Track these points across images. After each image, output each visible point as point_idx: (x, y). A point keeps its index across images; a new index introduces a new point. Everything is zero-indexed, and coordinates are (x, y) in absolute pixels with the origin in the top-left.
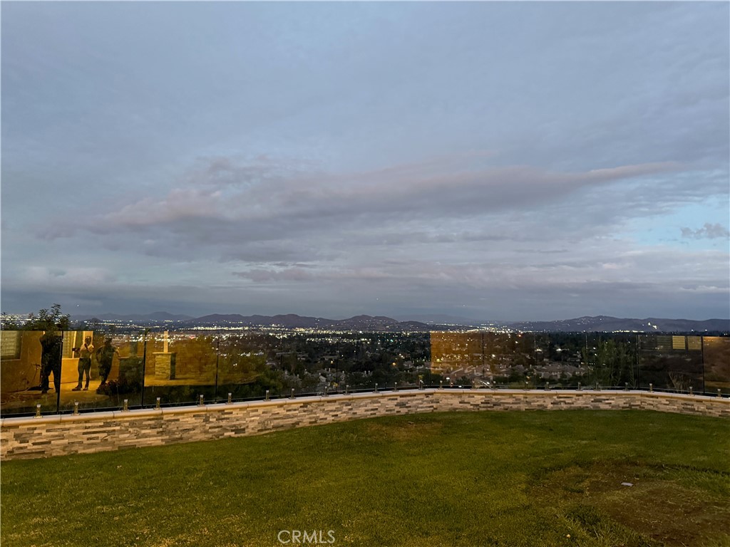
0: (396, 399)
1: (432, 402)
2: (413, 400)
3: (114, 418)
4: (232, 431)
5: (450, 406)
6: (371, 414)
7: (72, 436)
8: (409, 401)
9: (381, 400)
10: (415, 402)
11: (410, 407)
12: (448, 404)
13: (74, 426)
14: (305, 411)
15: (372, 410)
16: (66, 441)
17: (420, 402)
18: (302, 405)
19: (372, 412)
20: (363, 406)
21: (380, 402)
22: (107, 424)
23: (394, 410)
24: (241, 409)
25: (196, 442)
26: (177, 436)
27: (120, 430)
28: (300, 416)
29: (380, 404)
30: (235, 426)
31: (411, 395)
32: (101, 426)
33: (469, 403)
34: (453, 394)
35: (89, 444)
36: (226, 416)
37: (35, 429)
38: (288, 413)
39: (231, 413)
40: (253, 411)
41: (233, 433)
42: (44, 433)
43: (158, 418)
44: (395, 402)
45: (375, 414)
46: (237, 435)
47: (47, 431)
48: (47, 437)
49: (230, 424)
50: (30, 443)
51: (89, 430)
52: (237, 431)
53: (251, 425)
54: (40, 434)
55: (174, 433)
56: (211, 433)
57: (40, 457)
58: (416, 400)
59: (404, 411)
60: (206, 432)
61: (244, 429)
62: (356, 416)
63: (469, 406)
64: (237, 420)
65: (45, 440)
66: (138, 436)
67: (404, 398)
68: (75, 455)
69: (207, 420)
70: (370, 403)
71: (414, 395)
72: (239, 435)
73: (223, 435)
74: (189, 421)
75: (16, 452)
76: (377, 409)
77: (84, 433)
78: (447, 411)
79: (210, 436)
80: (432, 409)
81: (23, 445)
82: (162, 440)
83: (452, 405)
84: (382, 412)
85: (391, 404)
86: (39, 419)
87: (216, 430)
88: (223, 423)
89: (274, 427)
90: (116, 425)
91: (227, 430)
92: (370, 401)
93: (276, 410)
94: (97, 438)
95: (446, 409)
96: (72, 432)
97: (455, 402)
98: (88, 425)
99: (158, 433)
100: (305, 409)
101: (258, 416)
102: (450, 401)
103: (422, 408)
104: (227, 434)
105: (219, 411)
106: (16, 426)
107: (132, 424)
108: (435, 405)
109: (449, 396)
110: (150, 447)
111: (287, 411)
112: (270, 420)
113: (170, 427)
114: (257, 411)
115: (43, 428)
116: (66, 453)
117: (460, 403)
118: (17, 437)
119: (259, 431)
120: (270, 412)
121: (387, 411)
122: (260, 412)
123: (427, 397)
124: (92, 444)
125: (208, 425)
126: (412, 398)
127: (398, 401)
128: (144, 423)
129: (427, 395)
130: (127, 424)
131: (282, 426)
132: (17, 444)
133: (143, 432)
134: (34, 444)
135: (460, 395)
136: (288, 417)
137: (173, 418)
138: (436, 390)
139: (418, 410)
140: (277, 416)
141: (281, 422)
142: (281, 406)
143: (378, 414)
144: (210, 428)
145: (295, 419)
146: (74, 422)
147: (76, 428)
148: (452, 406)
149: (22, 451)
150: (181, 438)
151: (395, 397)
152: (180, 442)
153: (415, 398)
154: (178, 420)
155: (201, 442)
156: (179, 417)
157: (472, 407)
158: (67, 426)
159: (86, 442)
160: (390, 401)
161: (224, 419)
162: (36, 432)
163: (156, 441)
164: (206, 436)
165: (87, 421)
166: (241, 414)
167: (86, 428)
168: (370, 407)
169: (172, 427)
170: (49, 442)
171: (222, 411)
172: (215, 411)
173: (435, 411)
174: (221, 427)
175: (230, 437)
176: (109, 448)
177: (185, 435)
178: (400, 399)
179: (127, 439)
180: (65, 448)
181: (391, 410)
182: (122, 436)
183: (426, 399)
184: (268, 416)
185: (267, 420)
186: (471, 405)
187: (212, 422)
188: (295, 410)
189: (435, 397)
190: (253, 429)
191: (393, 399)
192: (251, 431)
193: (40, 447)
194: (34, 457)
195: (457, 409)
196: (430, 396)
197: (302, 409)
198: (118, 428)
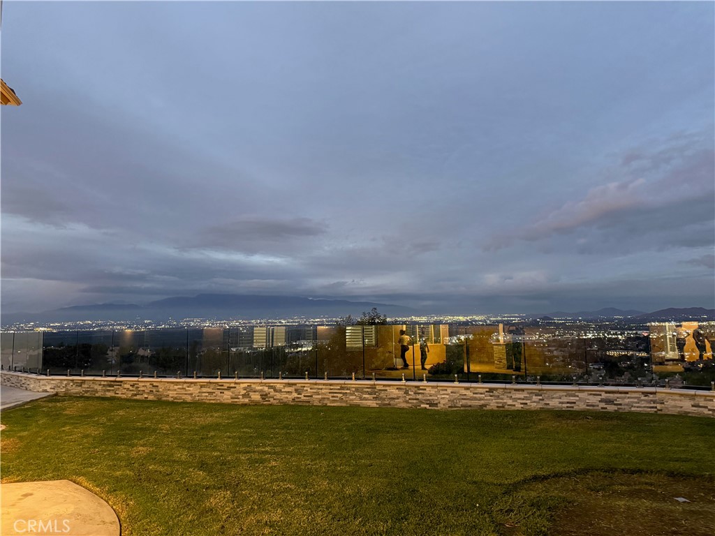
0: (601, 395)
1: (654, 402)
2: (625, 398)
3: (345, 384)
4: (427, 404)
5: (679, 409)
6: (567, 407)
7: (323, 394)
8: (618, 398)
9: (580, 395)
10: (627, 401)
11: (621, 404)
12: (676, 407)
13: (324, 387)
14: (491, 396)
15: (568, 403)
16: (320, 396)
17: (636, 400)
18: (488, 390)
19: (568, 405)
20: (556, 398)
21: (578, 396)
22: (342, 388)
23: (598, 406)
24: (433, 387)
25: (400, 409)
26: (386, 402)
27: (350, 393)
28: (486, 400)
29: (577, 398)
30: (428, 400)
31: (621, 393)
32: (338, 389)
33: (706, 407)
34: (681, 395)
35: (333, 400)
36: (421, 391)
37: (304, 387)
38: (475, 395)
39: (425, 389)
40: (443, 390)
41: (428, 406)
42: (309, 390)
43: (373, 387)
44: (599, 398)
45: (573, 407)
46: (430, 408)
47: (311, 389)
48: (310, 392)
49: (425, 398)
50: (303, 394)
52: (431, 405)
53: (442, 402)
54: (307, 390)
55: (384, 399)
56: (411, 403)
57: (307, 404)
58: (629, 398)
59: (611, 408)
60: (407, 402)
61: (437, 404)
62: (548, 407)
63: (706, 411)
64: (430, 396)
66: (361, 399)
67: (611, 395)
68: (326, 405)
69: (406, 393)
70: (566, 396)
71: (627, 393)
72: (433, 408)
73: (420, 406)
74: (393, 392)
75: (296, 400)
76: (575, 403)
77: (330, 393)
78: (675, 414)
79: (410, 405)
80: (655, 410)
81: (299, 396)
82: (377, 404)
83: (681, 407)
84: (581, 406)
85: (594, 400)
86: (307, 381)
87: (415, 401)
88: (420, 397)
89: (462, 406)
90: (347, 390)
91: (423, 403)
92: (565, 394)
93: (464, 392)
94: (337, 397)
95: (675, 411)
96: (323, 391)
97: (687, 405)
98: (332, 387)
99: (374, 398)
100: (491, 394)
101: (447, 395)
102: (679, 403)
103: (638, 407)
104: (422, 406)
105: (416, 387)
106: (295, 384)
107: (357, 389)
108: (659, 406)
109: (677, 397)
110: (369, 407)
111: (474, 394)
112: (459, 399)
113: (381, 395)
114: (446, 390)
115: (308, 387)
116: (320, 404)
117: (693, 406)
118: (296, 391)
119: (449, 407)
120: (458, 392)
121: (587, 406)
122: (449, 391)
123: (646, 396)
124: (335, 400)
125: (408, 397)
126: (623, 395)
127: (603, 397)
128: (365, 390)
129: (646, 394)
130: (354, 389)
131: (470, 406)
132: (296, 395)
133: (364, 396)
134: (304, 396)
135: (693, 397)
136: (475, 399)
137: (383, 388)
138: (659, 389)
139: (633, 409)
140: (465, 397)
141: (469, 403)
142: (467, 389)
143: (576, 408)
144: (409, 399)
145: (482, 402)
146: (324, 384)
147: (326, 389)
148: (681, 409)
149: (299, 400)
150: (389, 404)
151: (598, 393)
152: (389, 406)
153: (628, 395)
154: (386, 390)
155: (403, 409)
156: (387, 388)
157: (711, 412)
158: (320, 387)
159: (331, 398)
160: (591, 396)
161: (420, 393)
163: (373, 404)
164: (408, 405)
165: (331, 385)
166: (433, 392)
168: (565, 399)
169: (383, 395)
170: (311, 396)
171: (417, 387)
172: (413, 386)
173: (659, 412)
174: (418, 399)
175: (426, 408)
176: (344, 405)
177: (392, 402)
178: (604, 396)
179: (354, 399)
180: (320, 400)
181: (593, 406)
182: (351, 397)
183: (643, 398)
184: (456, 396)
185: (455, 399)
186: (710, 410)
187: (410, 395)
188: (481, 394)
189: (658, 397)
190: (444, 405)
191: (594, 395)
192: (442, 406)
193: (307, 398)
194: (304, 404)
195: (689, 413)
196: (651, 396)
197: (488, 394)
198: (348, 391)
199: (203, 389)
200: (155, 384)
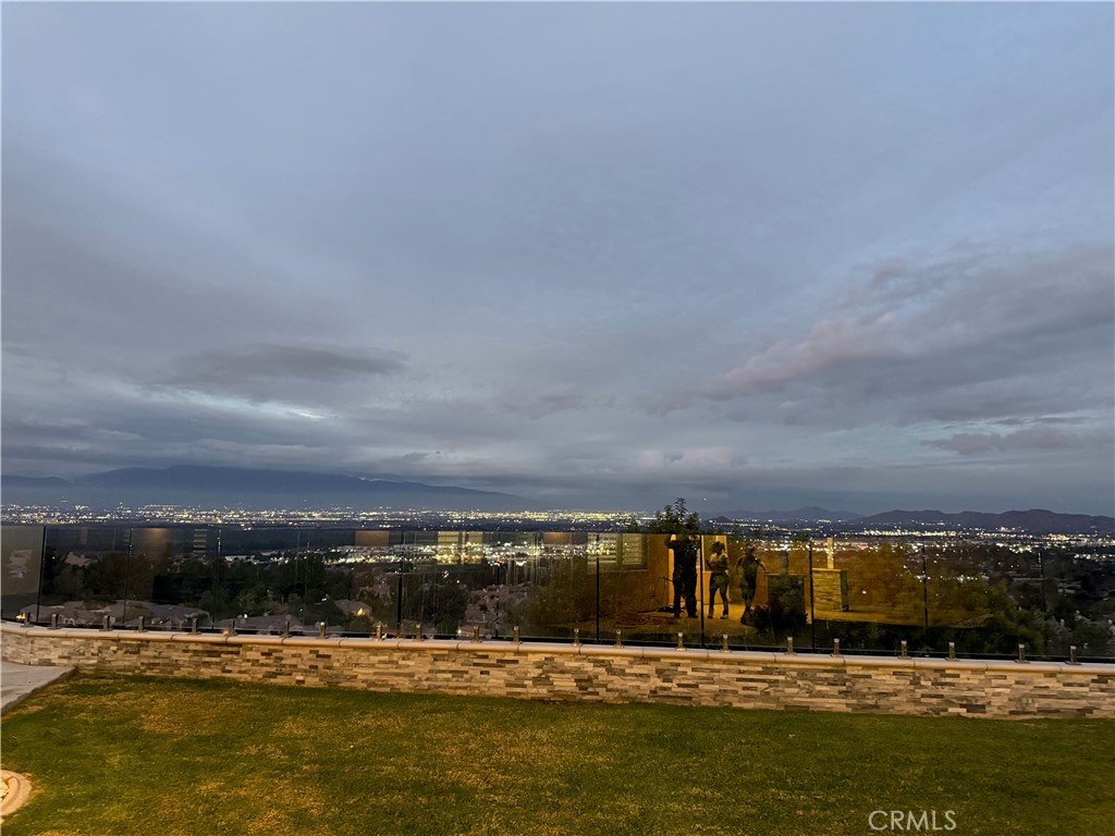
3: (775, 662)
4: (962, 706)
7: (721, 681)
13: (725, 667)
14: (1102, 690)
16: (716, 687)
18: (1096, 677)
22: (767, 671)
24: (974, 671)
25: (901, 716)
26: (869, 702)
27: (786, 682)
28: (1093, 698)
30: (965, 698)
32: (759, 673)
35: (745, 696)
36: (948, 680)
37: (679, 665)
38: (1067, 689)
39: (958, 676)
40: (996, 677)
41: (965, 710)
42: (690, 673)
43: (839, 669)
46: (970, 715)
47: (693, 670)
48: (694, 678)
49: (956, 694)
50: (675, 682)
51: (744, 676)
52: (970, 708)
53: (996, 702)
54: (685, 673)
55: (864, 696)
56: (925, 704)
57: (687, 704)
60: (916, 702)
61: (983, 707)
64: (970, 689)
65: (690, 682)
66: (811, 694)
68: (728, 708)
69: (916, 682)
72: (976, 715)
73: (946, 710)
74: (886, 681)
75: (660, 693)
77: (738, 680)
79: (924, 709)
81: (666, 685)
82: (847, 705)
86: (681, 651)
87: (934, 700)
88: (945, 691)
89: (1040, 711)
90: (780, 673)
91: (952, 704)
93: (1044, 682)
94: (756, 689)
96: (723, 676)
98: (742, 668)
99: (840, 692)
100: (1104, 686)
101: (1007, 687)
104: (951, 710)
105: (936, 670)
106: (657, 659)
107: (802, 674)
110: (829, 713)
111: (1064, 685)
112: (1032, 696)
113: (858, 686)
114: (1005, 678)
115: (687, 665)
116: (717, 704)
118: (659, 672)
119: (1011, 713)
120: (1030, 683)
122: (1011, 679)
124: (750, 696)
125: (919, 692)
128: (819, 675)
130: (795, 674)
131: (1057, 711)
132: (659, 683)
133: (818, 688)
134: (679, 685)
136: (1068, 696)
137: (861, 673)
140: (1045, 692)
141: (1055, 704)
142: (1052, 675)
144: (923, 696)
145: (1083, 703)
146: (725, 661)
147: (728, 671)
149: (665, 693)
150: (876, 706)
152: (875, 711)
154: (869, 677)
155: (909, 716)
156: (871, 672)
158: (716, 666)
159: (741, 692)
161: (946, 684)
162: (680, 669)
163: (838, 705)
164: (918, 708)
165: (741, 662)
166: (975, 680)
167: (740, 672)
169: (861, 686)
170: (696, 686)
171: (941, 671)
172: (928, 669)
174: (942, 696)
175: (959, 715)
176: (772, 706)
177: (881, 703)
179: (796, 695)
180: (716, 696)
182: (789, 691)
184: (1027, 689)
185: (1024, 696)
187: (926, 687)
188: (1082, 685)
190: (999, 708)
192: (996, 711)
193: (686, 690)
194: (680, 703)
197: (1096, 685)
198: (782, 678)
199: (438, 663)
200: (322, 651)
